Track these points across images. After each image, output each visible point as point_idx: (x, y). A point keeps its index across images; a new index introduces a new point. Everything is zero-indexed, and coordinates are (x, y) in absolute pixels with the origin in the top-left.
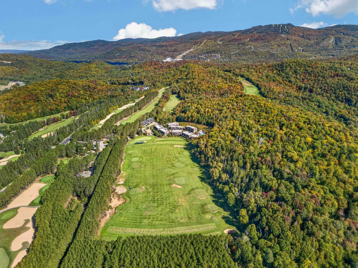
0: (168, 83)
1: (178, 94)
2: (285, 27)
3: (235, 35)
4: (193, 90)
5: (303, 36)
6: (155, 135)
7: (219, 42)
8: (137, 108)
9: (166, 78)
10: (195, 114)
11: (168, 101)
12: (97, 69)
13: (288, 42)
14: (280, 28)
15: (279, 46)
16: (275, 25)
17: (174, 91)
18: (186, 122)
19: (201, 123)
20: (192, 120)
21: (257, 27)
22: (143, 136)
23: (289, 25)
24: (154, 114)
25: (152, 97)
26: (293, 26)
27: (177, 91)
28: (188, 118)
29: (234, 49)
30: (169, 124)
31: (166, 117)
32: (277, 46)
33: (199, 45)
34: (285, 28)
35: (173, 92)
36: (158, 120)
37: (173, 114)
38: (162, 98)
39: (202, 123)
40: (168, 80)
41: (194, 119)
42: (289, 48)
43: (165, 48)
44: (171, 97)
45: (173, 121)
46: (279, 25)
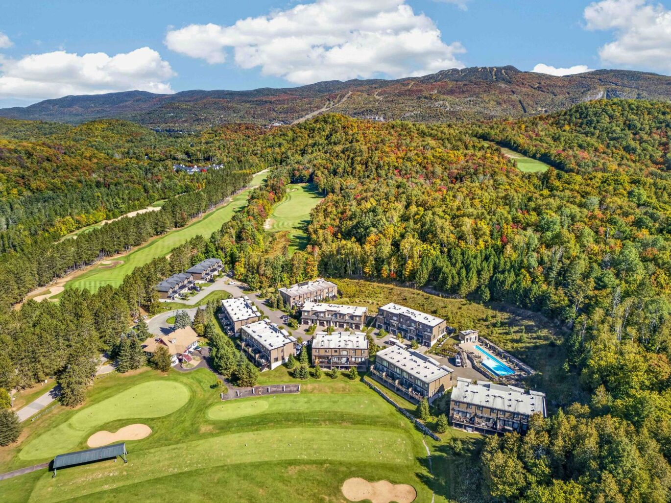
0: (279, 157)
1: (311, 179)
2: (503, 71)
3: (408, 84)
4: (358, 167)
5: (539, 87)
6: (213, 364)
7: (377, 97)
8: (168, 220)
9: (272, 146)
10: (411, 244)
11: (279, 199)
12: (109, 133)
13: (514, 97)
14: (493, 73)
15: (499, 104)
16: (483, 68)
17: (297, 173)
18: (369, 278)
19: (454, 291)
20: (399, 273)
21: (449, 70)
22: (144, 377)
23: (509, 68)
24: (228, 242)
25: (230, 188)
26: (517, 71)
27: (306, 173)
28: (379, 262)
29: (411, 108)
30: (294, 291)
31: (276, 254)
32: (495, 103)
33: (339, 102)
34: (502, 74)
35: (294, 175)
36: (241, 269)
37: (306, 242)
38: (261, 189)
39: (464, 290)
40: (277, 150)
41: (410, 264)
42: (519, 107)
43: (268, 106)
44: (288, 190)
45: (307, 276)
46: (491, 69)
